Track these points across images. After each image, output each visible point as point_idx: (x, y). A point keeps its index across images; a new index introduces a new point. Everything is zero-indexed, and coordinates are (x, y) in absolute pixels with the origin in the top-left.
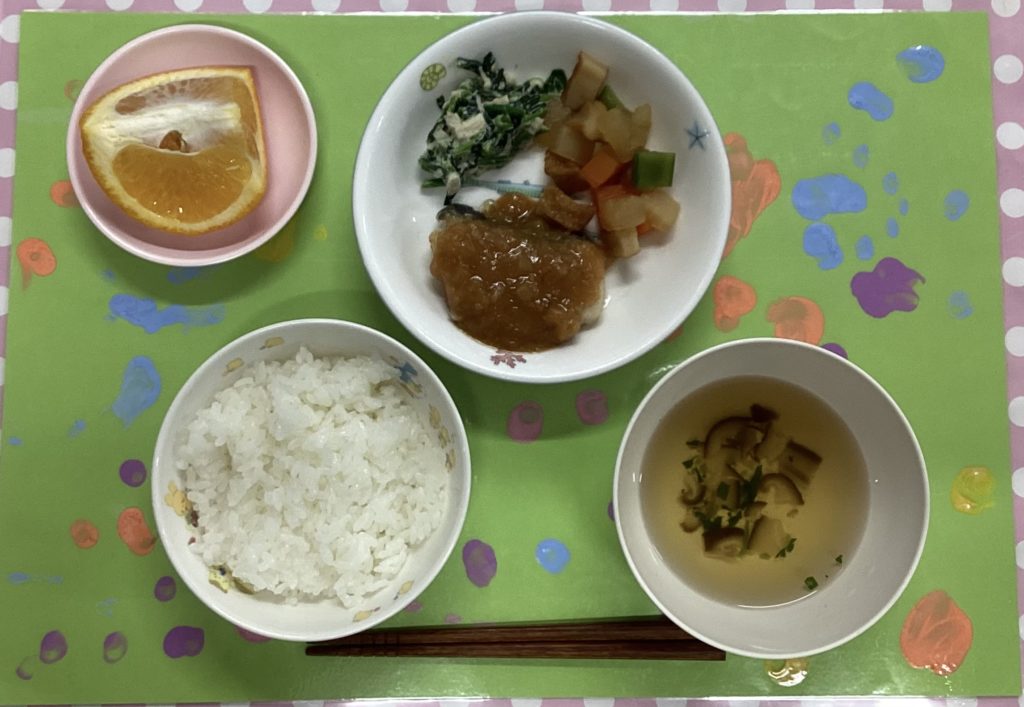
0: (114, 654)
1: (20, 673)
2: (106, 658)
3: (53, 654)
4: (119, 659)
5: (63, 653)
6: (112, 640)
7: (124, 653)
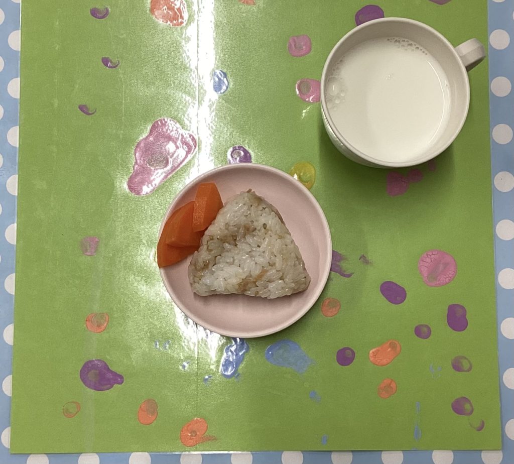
0: (466, 365)
1: (480, 428)
2: (470, 369)
3: (467, 407)
4: (469, 362)
5: (465, 400)
6: (457, 366)
7: (465, 358)
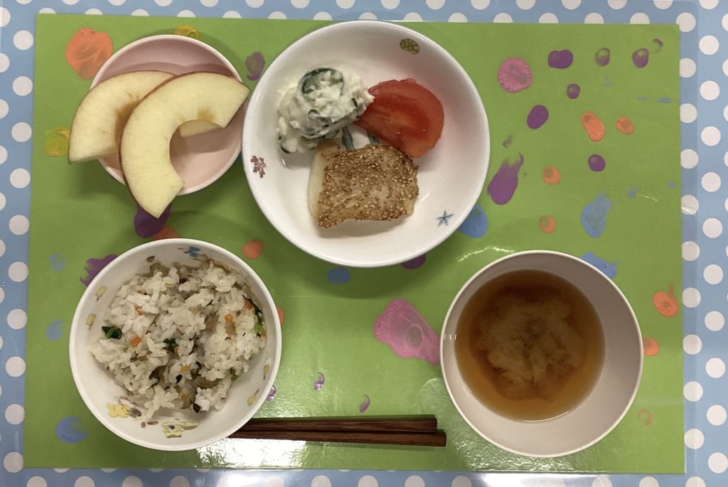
0: (603, 53)
1: (660, 43)
2: (608, 50)
3: (641, 54)
4: (600, 50)
5: (635, 56)
6: (604, 61)
7: (597, 54)
